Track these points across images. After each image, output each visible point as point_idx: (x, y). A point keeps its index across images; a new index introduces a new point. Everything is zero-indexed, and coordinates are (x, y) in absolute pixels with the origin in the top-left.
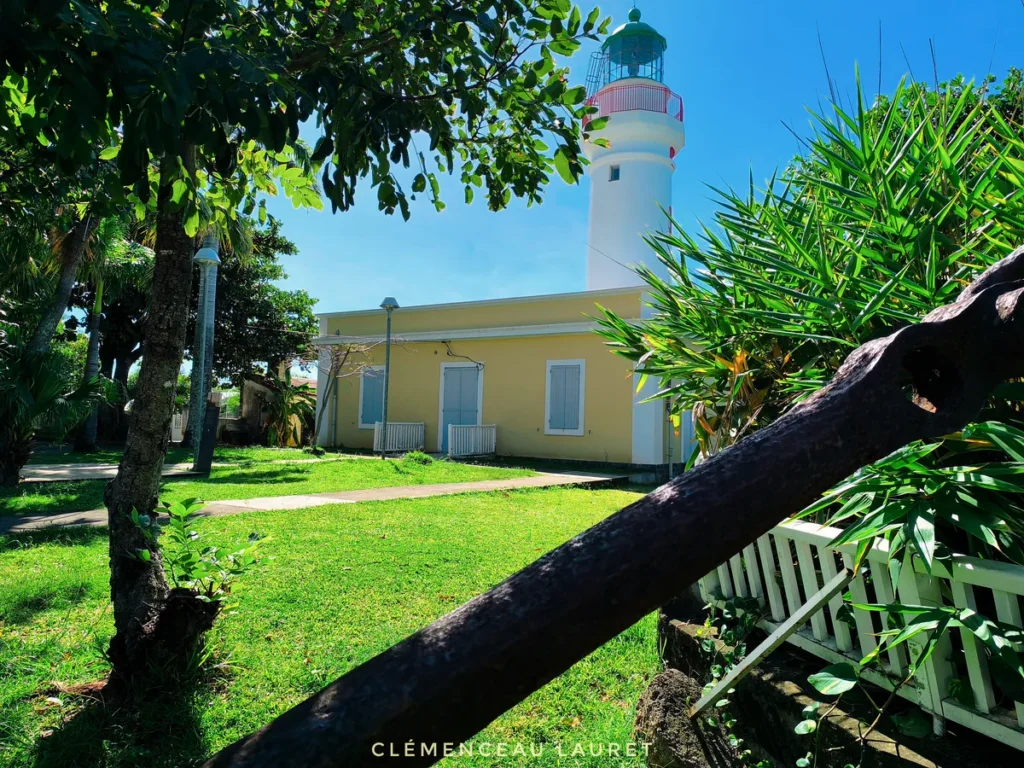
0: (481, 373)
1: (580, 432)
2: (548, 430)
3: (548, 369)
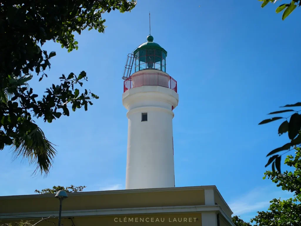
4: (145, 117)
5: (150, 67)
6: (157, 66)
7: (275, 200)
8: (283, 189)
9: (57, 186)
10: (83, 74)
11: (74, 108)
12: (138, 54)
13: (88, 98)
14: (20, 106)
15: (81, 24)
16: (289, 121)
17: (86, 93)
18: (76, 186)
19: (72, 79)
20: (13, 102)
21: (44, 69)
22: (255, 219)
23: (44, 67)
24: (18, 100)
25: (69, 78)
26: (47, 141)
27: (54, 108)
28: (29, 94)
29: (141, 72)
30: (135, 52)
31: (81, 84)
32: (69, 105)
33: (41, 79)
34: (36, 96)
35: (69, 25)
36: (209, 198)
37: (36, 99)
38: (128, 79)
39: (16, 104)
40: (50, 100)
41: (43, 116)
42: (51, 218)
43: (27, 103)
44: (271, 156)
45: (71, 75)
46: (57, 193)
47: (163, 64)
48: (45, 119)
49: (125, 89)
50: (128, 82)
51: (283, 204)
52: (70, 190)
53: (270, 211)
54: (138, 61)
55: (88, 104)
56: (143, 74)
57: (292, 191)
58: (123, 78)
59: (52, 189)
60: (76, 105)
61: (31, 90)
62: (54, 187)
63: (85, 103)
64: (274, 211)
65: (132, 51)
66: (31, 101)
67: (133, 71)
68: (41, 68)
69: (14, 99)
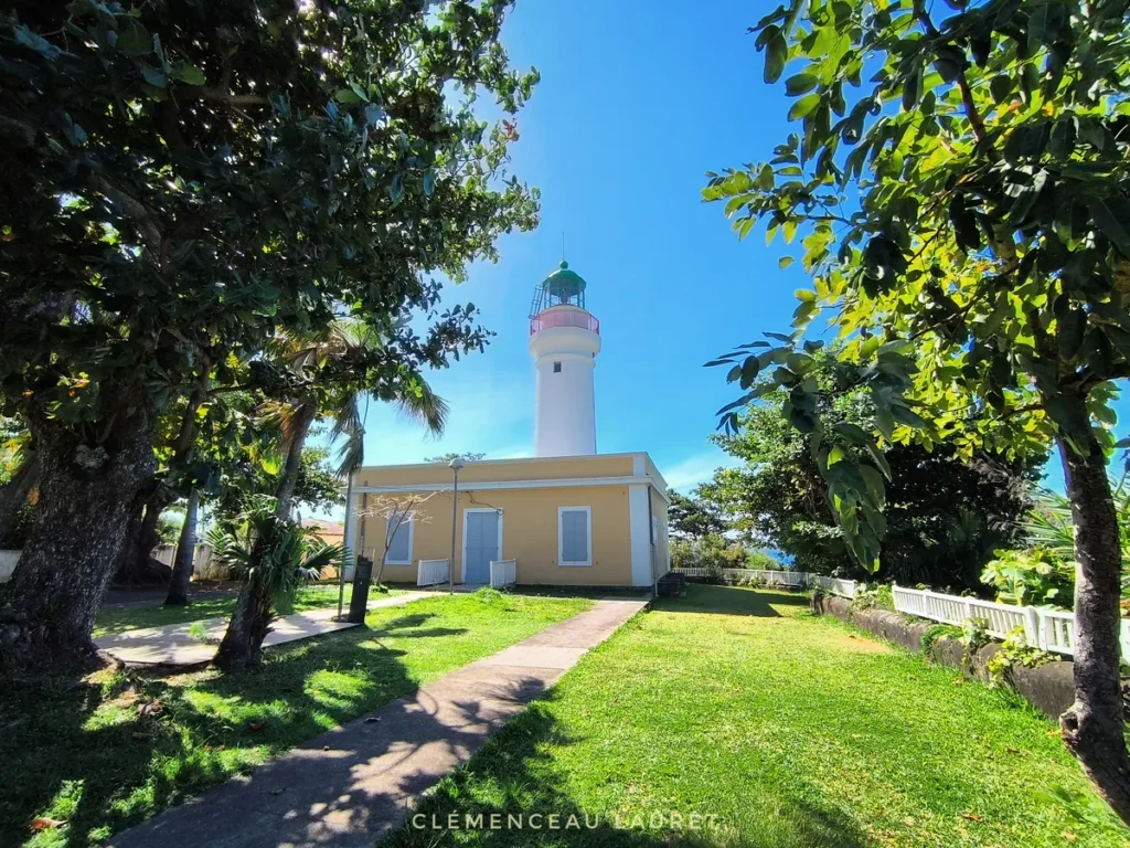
0: (501, 518)
1: (589, 563)
2: (561, 562)
3: (560, 513)
4: (558, 368)
5: (564, 301)
6: (573, 300)
7: (721, 469)
8: (731, 455)
9: (450, 454)
10: (471, 308)
11: (466, 348)
12: (548, 285)
13: (483, 336)
14: (399, 351)
15: (473, 248)
16: (742, 366)
17: (480, 330)
18: (474, 452)
19: (458, 315)
20: (389, 347)
21: (432, 304)
22: (695, 491)
23: (433, 300)
24: (396, 345)
25: (455, 313)
26: (435, 397)
27: (442, 352)
28: (409, 336)
29: (553, 309)
30: (544, 284)
31: (471, 319)
32: (460, 346)
33: (430, 317)
34: (418, 338)
35: (458, 250)
36: (639, 466)
37: (418, 342)
38: (534, 318)
39: (394, 349)
40: (435, 343)
41: (429, 362)
42: (445, 492)
43: (407, 348)
44: (724, 414)
45: (457, 309)
46: (451, 463)
47: (581, 298)
48: (431, 366)
49: (533, 331)
50: (536, 321)
51: (729, 472)
52: (467, 458)
53: (714, 483)
54: (548, 294)
55: (484, 344)
56: (555, 311)
57: (742, 457)
58: (530, 317)
59: (444, 456)
60: (468, 345)
61: (411, 330)
62: (447, 455)
63: (479, 343)
64: (718, 483)
65: (540, 283)
66: (412, 345)
67: (542, 308)
68: (429, 304)
69: (390, 343)
